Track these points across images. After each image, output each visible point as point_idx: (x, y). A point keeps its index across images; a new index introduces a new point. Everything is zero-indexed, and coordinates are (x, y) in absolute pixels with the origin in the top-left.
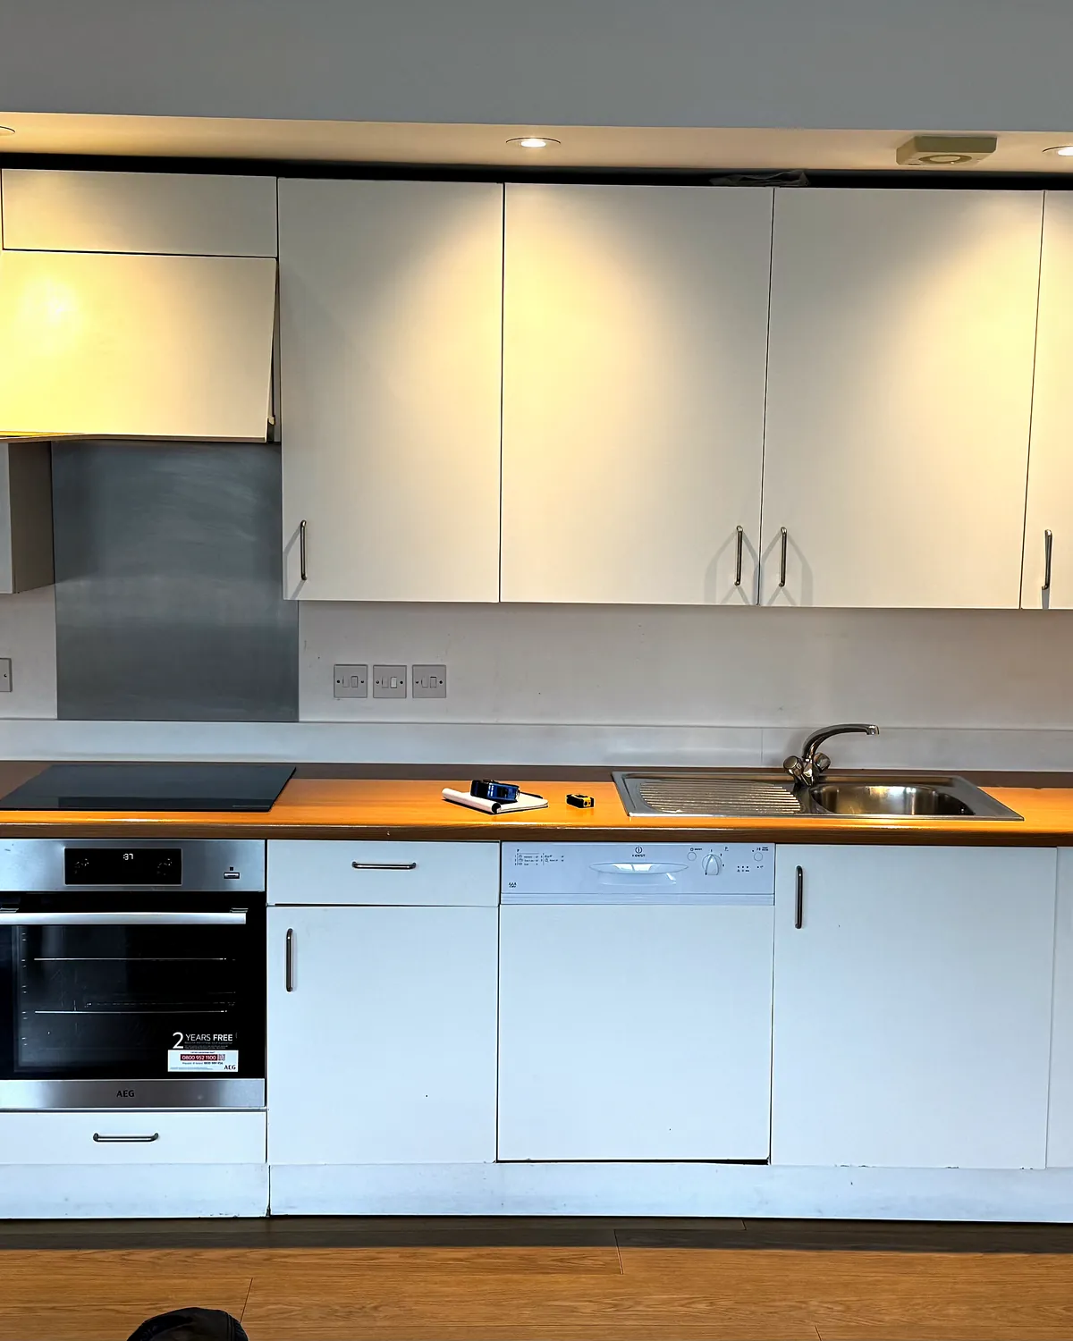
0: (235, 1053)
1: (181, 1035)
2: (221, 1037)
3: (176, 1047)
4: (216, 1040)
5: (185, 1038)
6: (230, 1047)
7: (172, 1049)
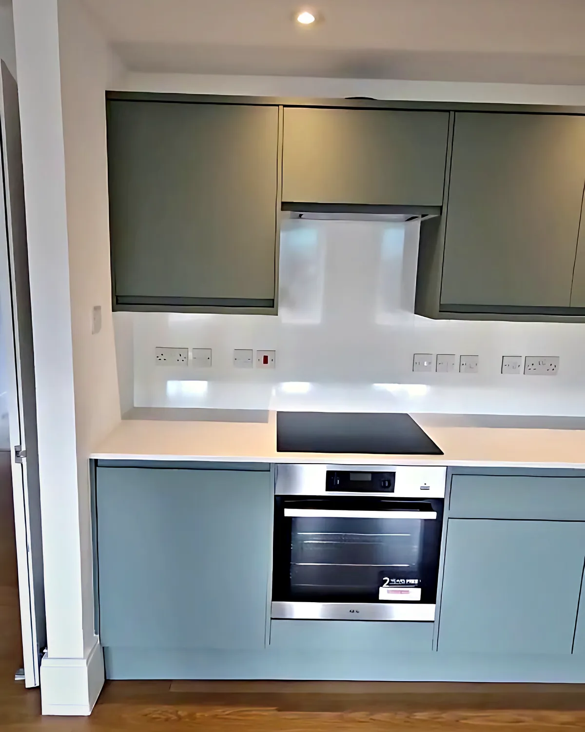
0: (419, 590)
1: (388, 579)
2: (412, 581)
3: (385, 585)
4: (408, 582)
5: (390, 582)
6: (417, 586)
7: (382, 586)
